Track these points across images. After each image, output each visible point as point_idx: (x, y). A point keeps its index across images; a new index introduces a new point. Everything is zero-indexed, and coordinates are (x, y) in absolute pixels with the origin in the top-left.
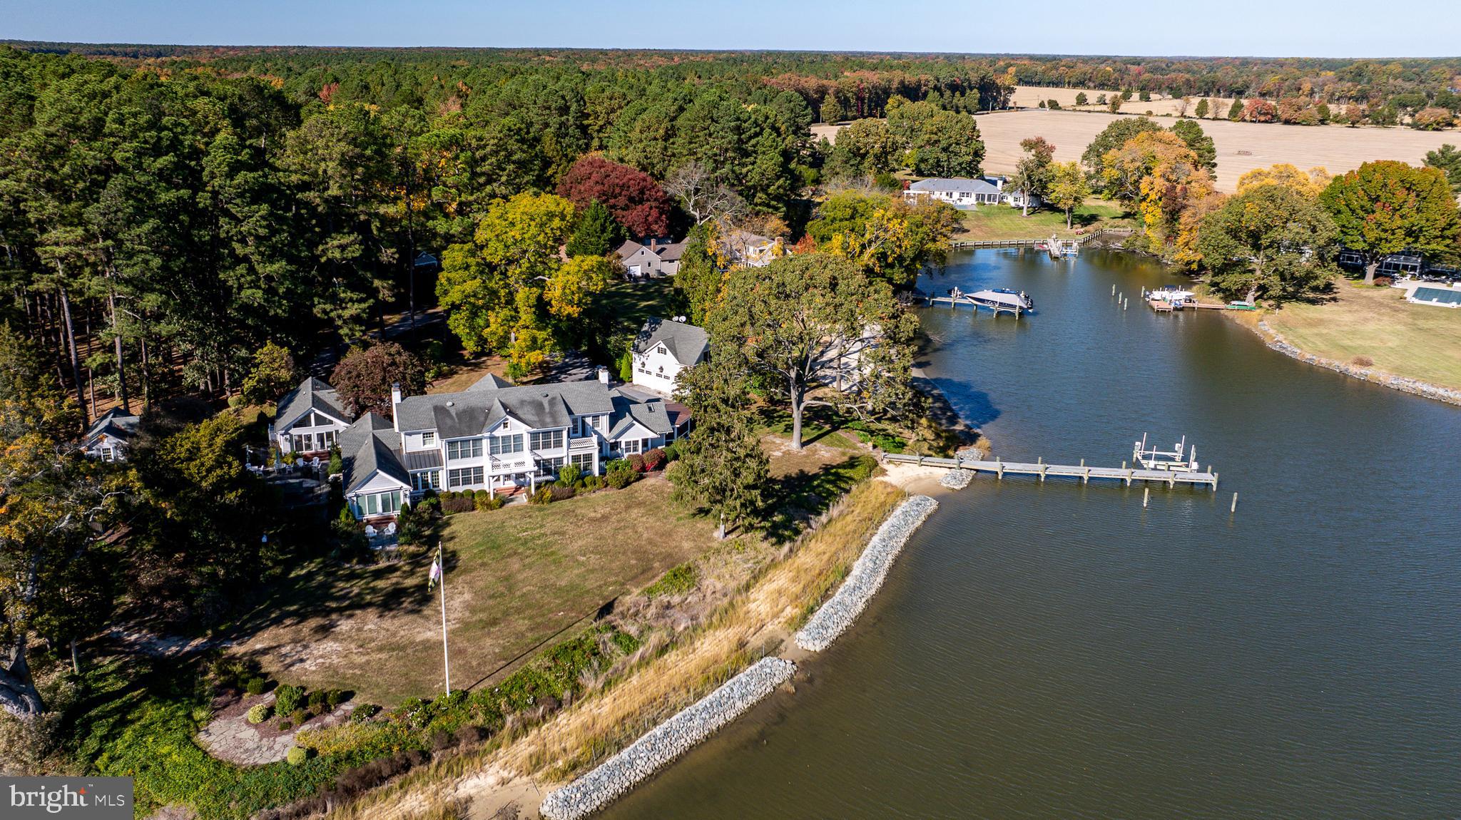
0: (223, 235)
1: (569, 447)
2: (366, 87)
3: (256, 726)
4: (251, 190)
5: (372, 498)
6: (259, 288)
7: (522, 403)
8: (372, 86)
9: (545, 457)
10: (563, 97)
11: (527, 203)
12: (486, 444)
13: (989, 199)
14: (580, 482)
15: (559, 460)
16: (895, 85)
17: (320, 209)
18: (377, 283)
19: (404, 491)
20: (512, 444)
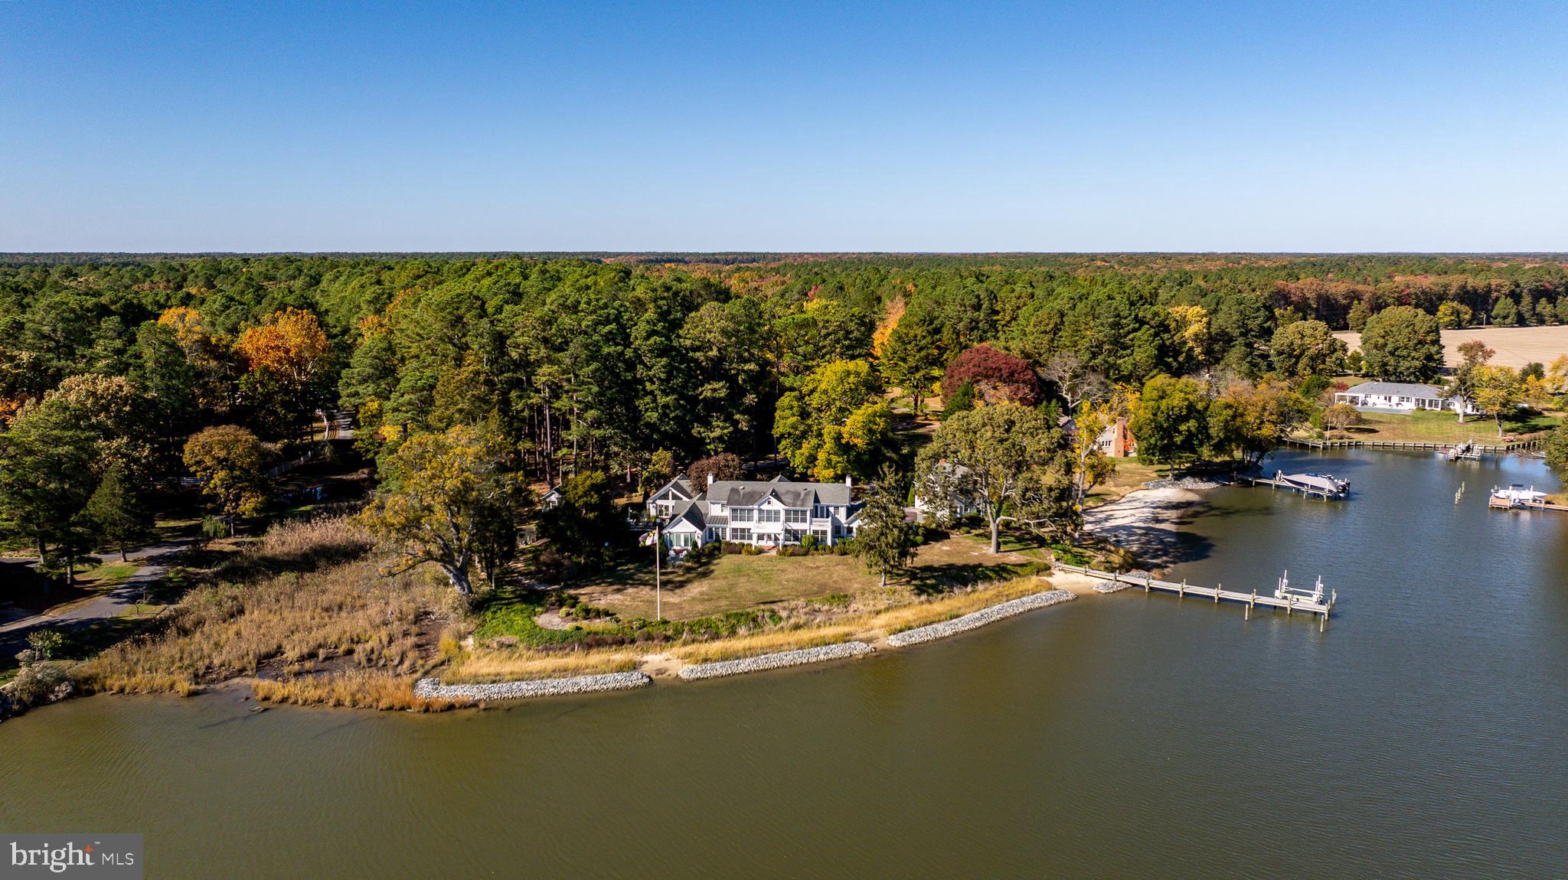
0: (638, 376)
1: (811, 523)
2: (841, 288)
3: (562, 618)
4: (659, 349)
5: (678, 537)
6: (657, 411)
7: (788, 492)
8: (846, 287)
9: (794, 528)
10: (978, 297)
11: (840, 365)
12: (756, 514)
13: (1430, 405)
14: (814, 547)
15: (804, 532)
16: (1452, 291)
17: (704, 364)
18: (737, 417)
19: (698, 535)
20: (772, 516)
